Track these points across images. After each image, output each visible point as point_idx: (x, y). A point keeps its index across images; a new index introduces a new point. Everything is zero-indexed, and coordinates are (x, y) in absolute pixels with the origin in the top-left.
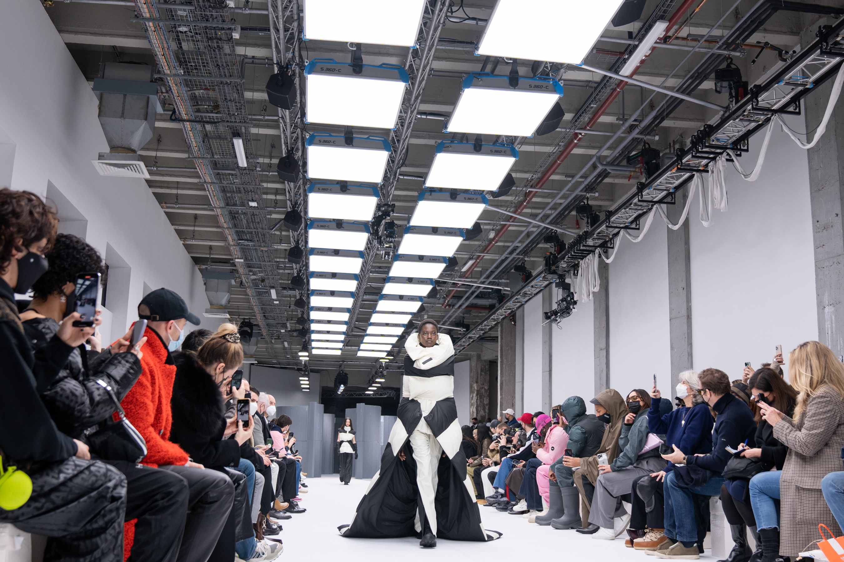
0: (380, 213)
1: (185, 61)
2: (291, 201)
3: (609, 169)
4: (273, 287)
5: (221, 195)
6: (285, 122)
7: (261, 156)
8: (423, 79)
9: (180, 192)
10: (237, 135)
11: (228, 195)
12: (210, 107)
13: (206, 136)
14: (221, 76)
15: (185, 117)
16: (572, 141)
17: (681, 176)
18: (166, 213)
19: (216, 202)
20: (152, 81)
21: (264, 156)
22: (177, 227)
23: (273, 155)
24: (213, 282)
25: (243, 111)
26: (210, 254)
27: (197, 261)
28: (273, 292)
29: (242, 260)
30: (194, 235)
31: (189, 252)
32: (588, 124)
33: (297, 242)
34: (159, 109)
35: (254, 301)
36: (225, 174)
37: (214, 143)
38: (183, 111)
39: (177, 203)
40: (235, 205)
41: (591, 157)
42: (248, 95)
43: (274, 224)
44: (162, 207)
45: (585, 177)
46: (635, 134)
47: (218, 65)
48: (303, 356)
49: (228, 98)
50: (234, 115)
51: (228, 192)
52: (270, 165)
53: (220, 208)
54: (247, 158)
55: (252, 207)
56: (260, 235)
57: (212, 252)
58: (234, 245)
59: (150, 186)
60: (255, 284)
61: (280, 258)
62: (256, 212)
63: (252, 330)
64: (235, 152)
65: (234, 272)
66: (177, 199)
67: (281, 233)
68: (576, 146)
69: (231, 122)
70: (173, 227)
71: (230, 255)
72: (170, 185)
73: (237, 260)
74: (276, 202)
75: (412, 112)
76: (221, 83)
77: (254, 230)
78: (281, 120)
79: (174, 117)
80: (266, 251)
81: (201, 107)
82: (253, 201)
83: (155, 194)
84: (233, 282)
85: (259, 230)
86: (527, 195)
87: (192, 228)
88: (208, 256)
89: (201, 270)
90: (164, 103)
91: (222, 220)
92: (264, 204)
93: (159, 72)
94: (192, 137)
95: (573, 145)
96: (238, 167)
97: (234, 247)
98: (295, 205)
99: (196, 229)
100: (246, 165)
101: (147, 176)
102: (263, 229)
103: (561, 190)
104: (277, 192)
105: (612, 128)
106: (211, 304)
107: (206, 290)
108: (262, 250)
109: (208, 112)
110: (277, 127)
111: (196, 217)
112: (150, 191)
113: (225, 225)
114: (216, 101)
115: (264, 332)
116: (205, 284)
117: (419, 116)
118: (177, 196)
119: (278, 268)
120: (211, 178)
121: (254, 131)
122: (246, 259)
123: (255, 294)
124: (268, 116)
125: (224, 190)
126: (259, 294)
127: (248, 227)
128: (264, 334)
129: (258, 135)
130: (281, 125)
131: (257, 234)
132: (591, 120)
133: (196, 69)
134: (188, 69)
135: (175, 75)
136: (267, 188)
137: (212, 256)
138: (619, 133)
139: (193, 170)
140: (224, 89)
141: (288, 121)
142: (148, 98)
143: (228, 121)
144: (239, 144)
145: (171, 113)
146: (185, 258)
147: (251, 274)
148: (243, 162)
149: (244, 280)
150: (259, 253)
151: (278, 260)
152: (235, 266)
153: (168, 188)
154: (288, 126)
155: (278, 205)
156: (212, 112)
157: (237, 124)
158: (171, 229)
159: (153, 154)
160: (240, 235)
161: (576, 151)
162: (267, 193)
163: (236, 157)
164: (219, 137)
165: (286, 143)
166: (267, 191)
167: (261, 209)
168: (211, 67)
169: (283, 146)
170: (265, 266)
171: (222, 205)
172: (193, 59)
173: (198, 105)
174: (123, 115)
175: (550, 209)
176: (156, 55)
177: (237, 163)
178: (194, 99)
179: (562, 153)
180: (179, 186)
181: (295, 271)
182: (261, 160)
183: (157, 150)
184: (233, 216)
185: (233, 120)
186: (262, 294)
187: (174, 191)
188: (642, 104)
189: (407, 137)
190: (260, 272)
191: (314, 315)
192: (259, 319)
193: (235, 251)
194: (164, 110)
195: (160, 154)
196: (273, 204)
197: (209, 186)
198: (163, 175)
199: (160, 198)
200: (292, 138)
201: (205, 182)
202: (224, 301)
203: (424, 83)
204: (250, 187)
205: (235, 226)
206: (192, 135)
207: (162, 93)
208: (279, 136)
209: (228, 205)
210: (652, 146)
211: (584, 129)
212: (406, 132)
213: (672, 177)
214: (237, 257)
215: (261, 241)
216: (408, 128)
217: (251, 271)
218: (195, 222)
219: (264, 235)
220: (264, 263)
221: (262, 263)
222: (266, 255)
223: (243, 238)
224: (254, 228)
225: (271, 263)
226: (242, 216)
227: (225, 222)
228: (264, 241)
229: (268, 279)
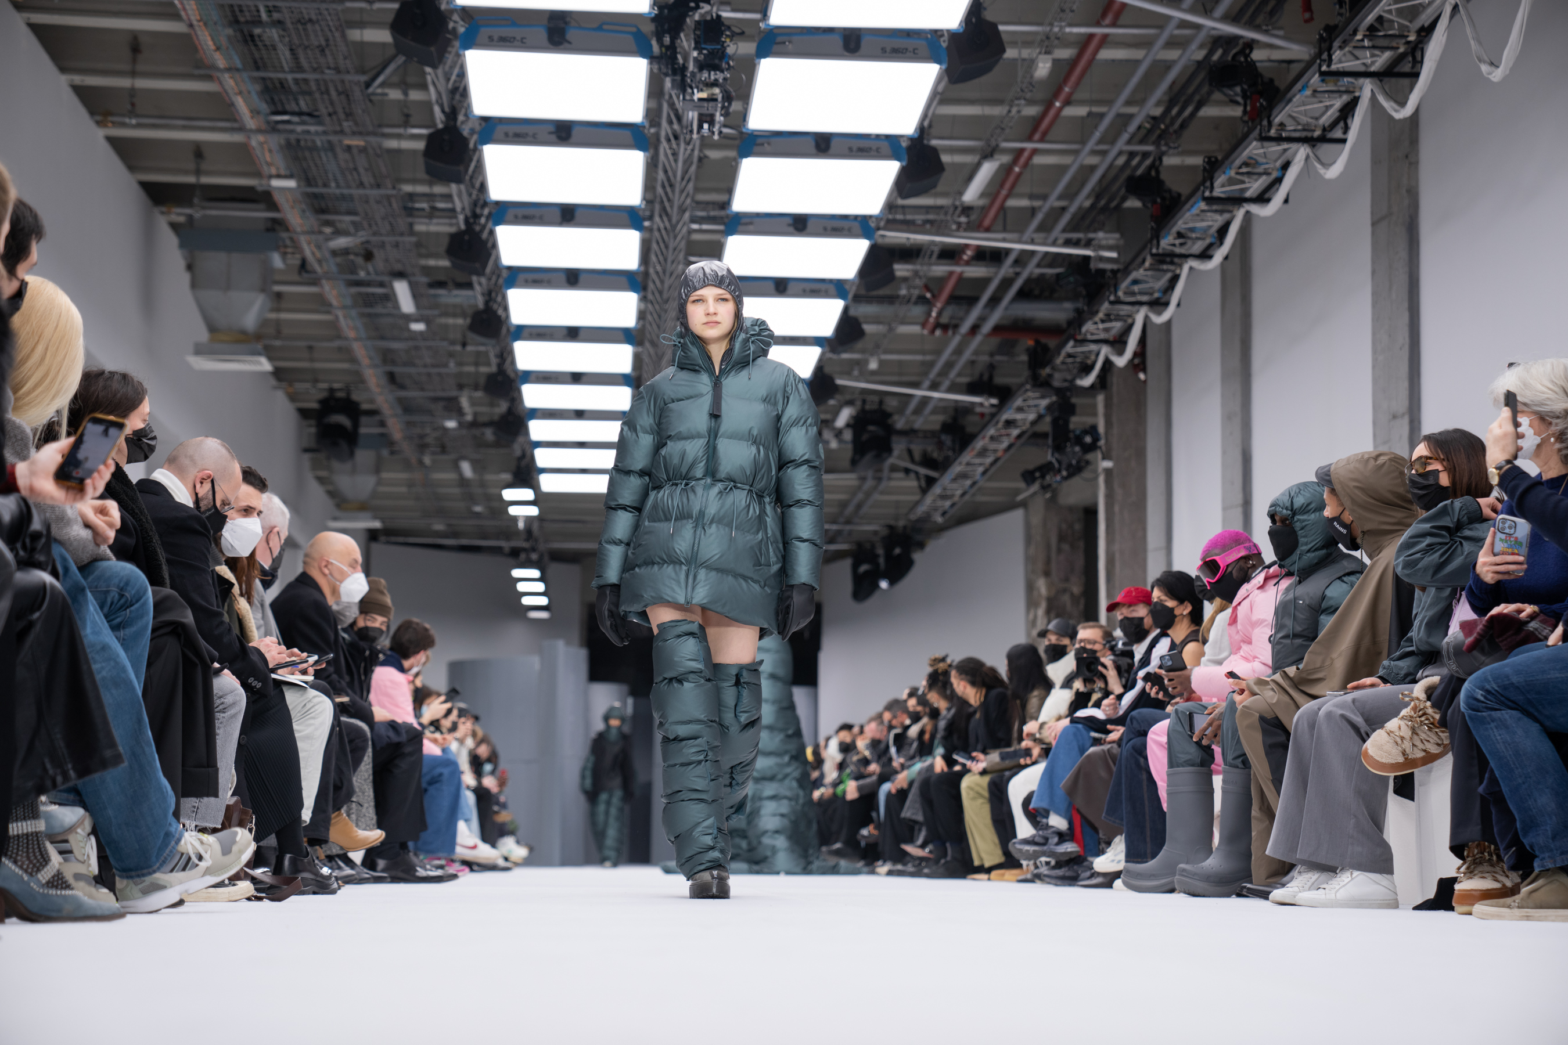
4: (400, 276)
18: (37, 31)
24: (215, 261)
26: (198, 172)
27: (157, 194)
28: (402, 290)
29: (291, 184)
30: (133, 103)
31: (131, 168)
33: (452, 114)
35: (351, 328)
43: (374, 63)
48: (519, 503)
56: (333, 93)
57: (204, 166)
58: (259, 131)
60: (346, 265)
62: (313, 17)
63: (356, 421)
65: (277, 225)
67: (406, 94)
70: (64, 80)
73: (276, 183)
77: (311, 76)
80: (363, 150)
84: (278, 263)
85: (329, 75)
87: (125, 83)
88: (191, 179)
89: (175, 225)
91: (205, 39)
97: (261, 138)
99: (141, 83)
102: (338, 70)
106: (212, 328)
107: (194, 285)
108: (349, 148)
111: (135, 44)
113: (221, 62)
115: (396, 429)
116: (190, 267)
119: (410, 211)
122: (307, 180)
123: (349, 303)
126: (369, 301)
127: (295, 65)
128: (397, 437)
137: (205, 180)
147: (328, 230)
149: (308, 253)
152: (273, 206)
158: (59, 85)
160: (273, 96)
170: (366, 200)
181: (461, 218)
184: (245, 33)
190: (357, 226)
191: (525, 356)
192: (376, 390)
193: (266, 153)
202: (250, 320)
205: (254, 63)
214: (274, 171)
215: (342, 116)
217: (328, 223)
218: (134, 61)
219: (346, 94)
220: (361, 192)
221: (356, 192)
222: (362, 162)
223: (288, 108)
224: (315, 70)
225: (382, 192)
226: (274, 33)
227: (218, 49)
228: (349, 115)
229: (382, 245)
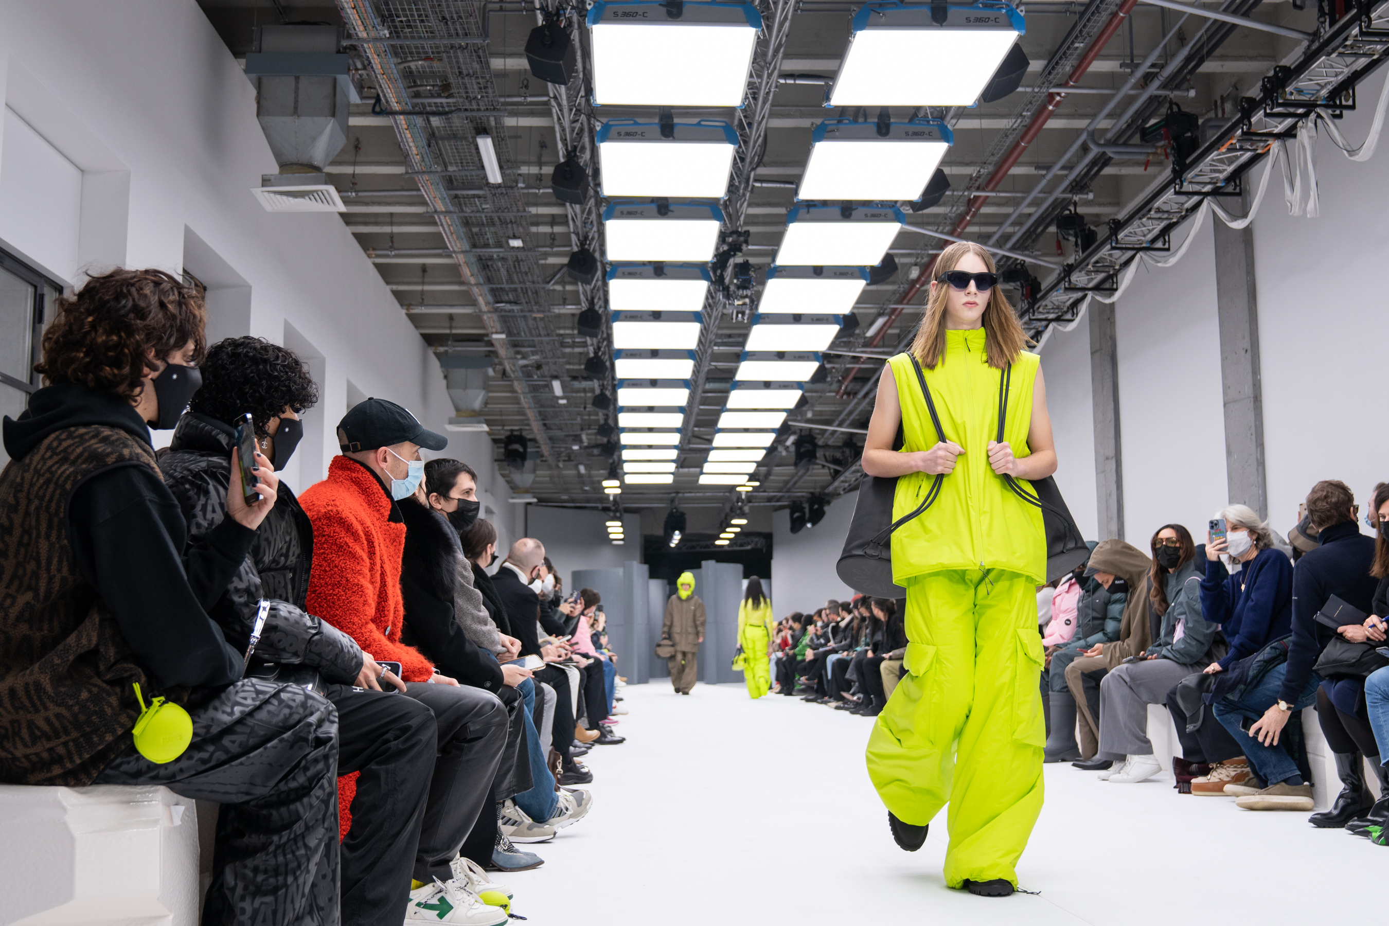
0: (726, 248)
1: (391, 15)
2: (577, 234)
3: (1110, 152)
4: (556, 377)
5: (462, 230)
6: (559, 105)
7: (524, 163)
8: (786, 18)
9: (397, 229)
10: (483, 130)
11: (475, 230)
12: (436, 88)
13: (432, 137)
14: (450, 36)
15: (396, 107)
16: (1044, 107)
17: (1237, 157)
18: (377, 266)
19: (456, 242)
20: (339, 52)
21: (529, 163)
22: (395, 287)
23: (544, 159)
24: (459, 374)
25: (490, 91)
26: (451, 328)
27: (430, 340)
28: (557, 386)
29: (503, 336)
30: (422, 299)
31: (417, 327)
32: (1071, 77)
33: (592, 302)
34: (354, 97)
35: (526, 401)
36: (468, 197)
37: (447, 147)
38: (393, 96)
39: (392, 248)
40: (487, 245)
41: (1078, 132)
42: (497, 63)
43: (551, 274)
44: (369, 256)
45: (1069, 167)
46: (1153, 89)
47: (444, 18)
48: (611, 487)
49: (465, 72)
50: (475, 98)
51: (473, 225)
52: (539, 178)
53: (463, 252)
54: (501, 167)
55: (513, 248)
56: (530, 293)
57: (454, 324)
58: (489, 312)
59: (348, 223)
60: (527, 373)
61: (564, 328)
62: (522, 255)
63: (525, 447)
64: (480, 159)
65: (492, 355)
66: (392, 242)
67: (564, 287)
68: (1052, 115)
69: (472, 110)
70: (388, 288)
71: (484, 327)
72: (380, 219)
73: (495, 336)
74: (553, 237)
75: (770, 76)
76: (452, 47)
77: (519, 286)
78: (553, 103)
79: (379, 108)
80: (541, 319)
81: (421, 89)
82: (515, 237)
83: (356, 235)
84: (491, 372)
85: (528, 285)
86: (971, 202)
87: (419, 288)
88: (447, 331)
89: (438, 355)
90: (360, 87)
91: (466, 271)
92: (533, 242)
93: (349, 36)
94: (410, 140)
95: (1045, 114)
96: (488, 184)
97: (489, 315)
98: (584, 240)
99: (427, 288)
100: (499, 180)
101: (342, 208)
102: (533, 282)
103: (1028, 191)
104: (553, 220)
105: (1112, 81)
106: (458, 409)
107: (448, 387)
108: (535, 318)
109: (432, 96)
110: (548, 113)
111: (424, 268)
112: (348, 231)
113: (472, 281)
114: (444, 78)
115: (545, 449)
116: (446, 377)
117: (782, 81)
118: (392, 236)
119: (563, 344)
120: (445, 205)
121: (510, 122)
122: (509, 333)
123: (527, 390)
124: (531, 96)
125: (466, 223)
126: (535, 389)
127: (510, 280)
128: (546, 453)
129: (517, 128)
130: (555, 110)
131: (525, 291)
132: (1076, 69)
133: (409, 27)
134: (396, 27)
135: (375, 39)
136: (537, 215)
137: (454, 331)
138: (1126, 90)
139: (414, 193)
140: (457, 57)
141: (565, 102)
142: (335, 80)
143: (466, 110)
144: (486, 145)
145: (373, 101)
146: (409, 337)
147: (519, 356)
148: (494, 175)
149: (508, 368)
150: (531, 322)
151: (562, 332)
152: (492, 345)
153: (376, 224)
154: (566, 111)
155: (556, 243)
156: (439, 96)
157: (481, 114)
158: (385, 291)
159: (348, 170)
160: (497, 295)
161: (1052, 124)
162: (537, 224)
163: (483, 167)
164: (454, 136)
165: (564, 140)
166: (537, 221)
167: (530, 250)
168: (433, 22)
169: (560, 145)
170: (541, 342)
171: (466, 247)
172: (403, 10)
173: (416, 86)
174: (295, 111)
175: (1013, 224)
176: (343, 9)
177: (485, 177)
178: (410, 77)
179: (1028, 128)
180: (395, 220)
181: (591, 349)
182: (524, 170)
183: (354, 163)
184: (485, 264)
185: (475, 107)
186: (540, 390)
187: (387, 229)
188: (1164, 36)
189: (763, 117)
190: (533, 353)
191: (624, 420)
192: (536, 430)
193: (491, 321)
194: (362, 98)
195: (360, 170)
196: (549, 242)
197: (442, 217)
198: (367, 204)
199: (365, 241)
200: (573, 130)
201: (436, 211)
202: (477, 404)
203: (787, 24)
204: (509, 216)
205: (489, 280)
206: (409, 136)
207: (357, 69)
208: (551, 129)
209: (474, 246)
210: (1184, 109)
211: (1065, 85)
212: (762, 109)
213: (1221, 161)
214: (494, 330)
215: (533, 303)
216: (764, 103)
217: (518, 353)
218: (423, 276)
219: (536, 292)
220: (539, 338)
221: (536, 339)
222: (541, 324)
223: (504, 299)
224: (520, 283)
225: (551, 338)
226: (500, 264)
227: (472, 275)
228: (536, 303)
229: (548, 363)
